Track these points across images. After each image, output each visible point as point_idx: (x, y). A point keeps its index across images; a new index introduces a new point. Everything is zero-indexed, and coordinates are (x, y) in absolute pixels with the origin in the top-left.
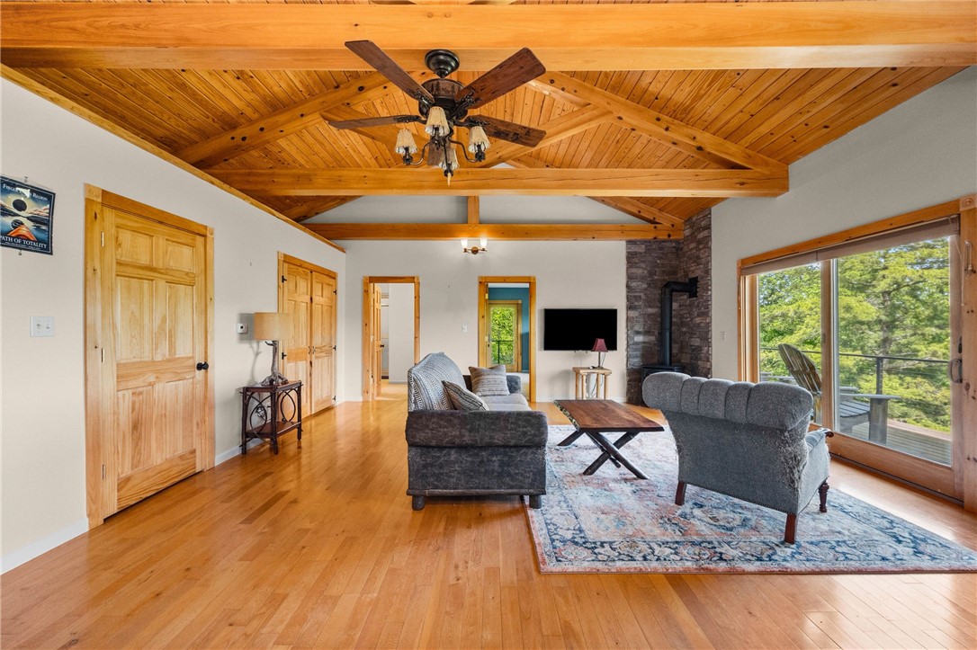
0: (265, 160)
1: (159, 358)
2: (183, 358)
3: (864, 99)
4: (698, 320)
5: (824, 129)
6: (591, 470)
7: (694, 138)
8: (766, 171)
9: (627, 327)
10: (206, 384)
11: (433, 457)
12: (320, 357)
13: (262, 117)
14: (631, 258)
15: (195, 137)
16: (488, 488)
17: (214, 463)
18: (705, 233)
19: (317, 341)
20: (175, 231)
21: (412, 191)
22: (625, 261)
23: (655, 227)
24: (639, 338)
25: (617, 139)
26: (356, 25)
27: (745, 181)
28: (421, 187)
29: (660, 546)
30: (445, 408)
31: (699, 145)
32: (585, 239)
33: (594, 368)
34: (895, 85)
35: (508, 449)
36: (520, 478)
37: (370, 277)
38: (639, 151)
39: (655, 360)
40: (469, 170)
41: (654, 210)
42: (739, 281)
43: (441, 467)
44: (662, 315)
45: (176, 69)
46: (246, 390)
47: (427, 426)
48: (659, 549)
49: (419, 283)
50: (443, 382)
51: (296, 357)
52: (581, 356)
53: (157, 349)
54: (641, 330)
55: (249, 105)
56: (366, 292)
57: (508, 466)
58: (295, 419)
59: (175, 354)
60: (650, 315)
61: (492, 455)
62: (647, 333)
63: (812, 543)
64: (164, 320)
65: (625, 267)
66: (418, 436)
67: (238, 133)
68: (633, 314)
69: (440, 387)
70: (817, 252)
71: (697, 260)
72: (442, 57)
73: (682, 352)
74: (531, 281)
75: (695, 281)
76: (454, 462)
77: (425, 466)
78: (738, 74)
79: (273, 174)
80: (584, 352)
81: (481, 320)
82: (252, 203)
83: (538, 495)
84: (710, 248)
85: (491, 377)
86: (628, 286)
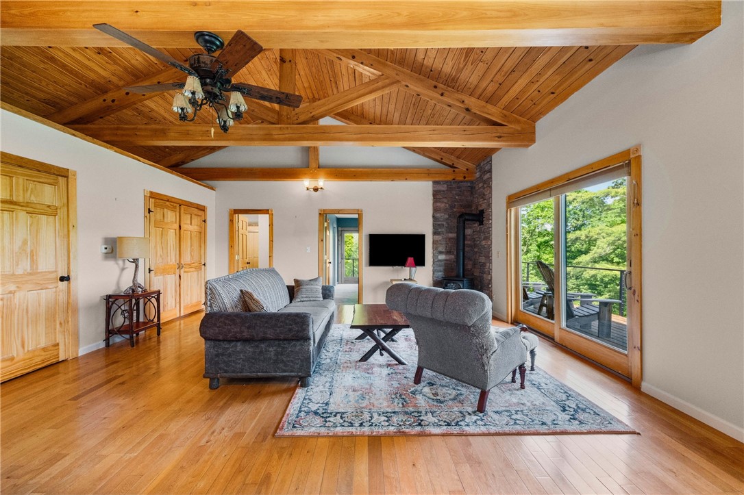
0: (139, 118)
1: (19, 271)
2: (46, 272)
3: (572, 72)
4: (483, 243)
5: (552, 95)
6: (365, 358)
7: (463, 102)
8: (518, 127)
9: (433, 248)
10: (69, 292)
11: (224, 348)
12: (188, 272)
13: (128, 84)
14: (436, 194)
15: (73, 99)
16: (266, 372)
17: (77, 354)
18: (487, 176)
19: (187, 258)
20: (36, 173)
21: (245, 142)
22: (431, 197)
23: (454, 171)
24: (442, 257)
25: (413, 102)
26: (137, 12)
27: (502, 135)
28: (252, 140)
29: (380, 415)
30: (237, 311)
31: (467, 107)
32: (400, 180)
33: (405, 279)
34: (591, 60)
35: (281, 342)
36: (291, 364)
37: (234, 210)
38: (430, 111)
39: (454, 274)
40: (288, 126)
41: (453, 158)
42: (507, 212)
43: (230, 355)
44: (458, 238)
45: (44, 46)
46: (109, 297)
47: (215, 325)
48: (377, 417)
49: (272, 214)
50: (241, 291)
51: (165, 271)
52: (397, 270)
53: (17, 265)
54: (444, 250)
55: (114, 74)
56: (231, 221)
57: (282, 355)
58: (156, 320)
59: (37, 268)
60: (450, 239)
61: (269, 346)
62: (448, 253)
63: (497, 412)
64: (25, 243)
65: (432, 202)
66: (208, 332)
67: (109, 97)
68: (438, 238)
69: (236, 294)
70: (550, 190)
71: (483, 196)
72: (207, 37)
73: (475, 268)
74: (360, 213)
75: (482, 212)
76: (239, 352)
77: (217, 355)
78: (482, 52)
79: (136, 129)
80: (400, 267)
81: (321, 243)
82: (116, 151)
83: (305, 377)
84: (491, 187)
85: (309, 286)
86: (433, 217)
